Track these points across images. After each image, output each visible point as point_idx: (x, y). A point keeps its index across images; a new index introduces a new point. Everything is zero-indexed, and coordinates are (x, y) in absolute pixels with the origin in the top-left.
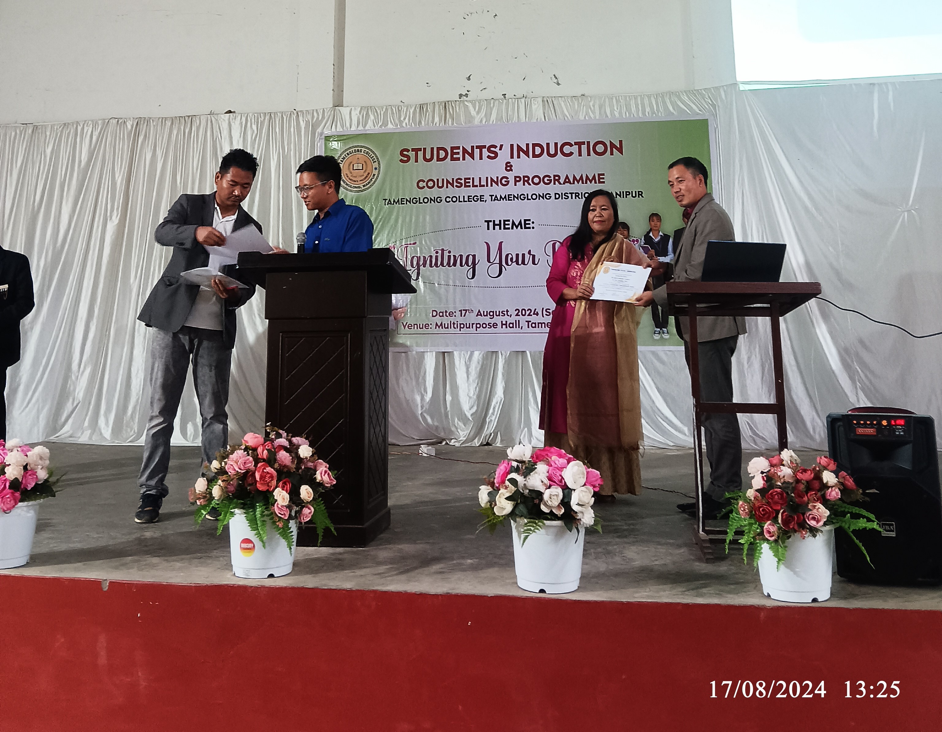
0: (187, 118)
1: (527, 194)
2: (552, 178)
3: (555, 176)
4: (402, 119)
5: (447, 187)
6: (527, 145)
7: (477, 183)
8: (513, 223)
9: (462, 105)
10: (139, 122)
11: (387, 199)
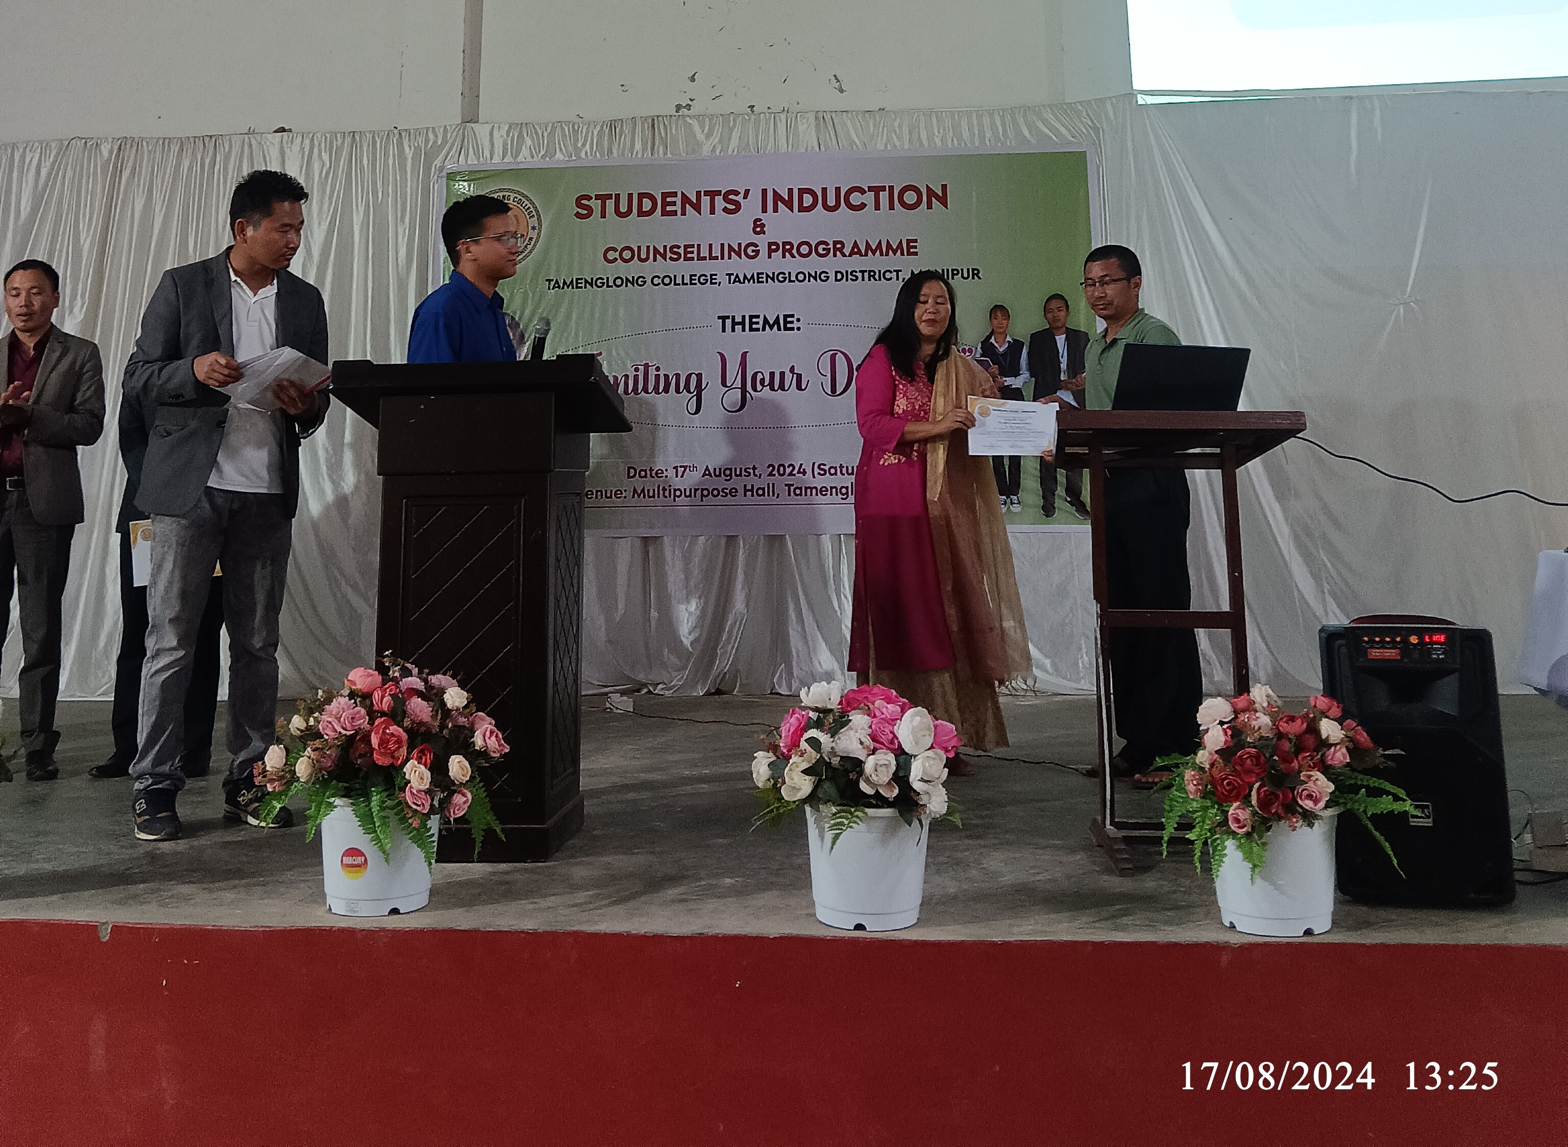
0: (207, 140)
1: (790, 273)
2: (831, 246)
3: (835, 243)
4: (580, 145)
5: (655, 260)
6: (790, 191)
7: (705, 253)
8: (766, 321)
9: (680, 122)
10: (123, 144)
11: (552, 280)
